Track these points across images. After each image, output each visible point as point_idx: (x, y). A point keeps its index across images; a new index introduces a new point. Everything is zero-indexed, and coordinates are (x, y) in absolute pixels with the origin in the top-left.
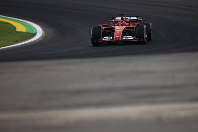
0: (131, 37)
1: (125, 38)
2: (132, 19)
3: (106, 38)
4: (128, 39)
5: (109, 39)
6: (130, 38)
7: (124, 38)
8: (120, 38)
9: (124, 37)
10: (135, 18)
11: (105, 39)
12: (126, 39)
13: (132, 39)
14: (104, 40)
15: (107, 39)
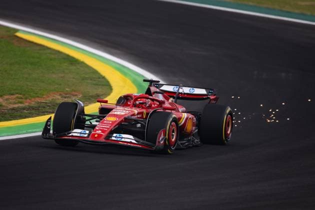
0: (131, 137)
1: (116, 137)
2: (195, 93)
3: (77, 132)
4: (123, 140)
5: (82, 135)
6: (128, 138)
7: (113, 138)
8: (103, 137)
9: (115, 135)
10: (203, 91)
11: (74, 134)
12: (119, 139)
13: (131, 143)
14: (72, 136)
15: (79, 135)
